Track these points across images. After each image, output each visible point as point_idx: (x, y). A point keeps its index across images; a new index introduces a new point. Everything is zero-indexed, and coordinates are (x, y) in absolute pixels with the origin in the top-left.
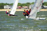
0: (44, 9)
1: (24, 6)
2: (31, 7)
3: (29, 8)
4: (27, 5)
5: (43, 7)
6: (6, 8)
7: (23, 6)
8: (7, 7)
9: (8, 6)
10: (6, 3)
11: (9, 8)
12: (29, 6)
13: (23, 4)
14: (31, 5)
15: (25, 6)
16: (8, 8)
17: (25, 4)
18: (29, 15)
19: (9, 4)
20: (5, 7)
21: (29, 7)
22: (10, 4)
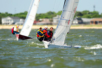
0: (82, 25)
1: (42, 18)
2: (57, 20)
3: (52, 23)
4: (49, 16)
5: (80, 21)
6: (6, 22)
7: (41, 20)
8: (8, 20)
9: (9, 18)
10: (7, 13)
11: (12, 22)
12: (52, 18)
13: (40, 14)
14: (57, 17)
15: (45, 20)
16: (9, 22)
17: (44, 14)
18: (53, 37)
19: (11, 15)
20: (3, 21)
21: (52, 21)
22: (15, 15)
